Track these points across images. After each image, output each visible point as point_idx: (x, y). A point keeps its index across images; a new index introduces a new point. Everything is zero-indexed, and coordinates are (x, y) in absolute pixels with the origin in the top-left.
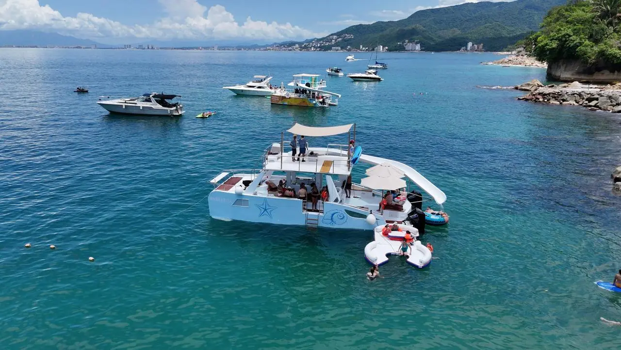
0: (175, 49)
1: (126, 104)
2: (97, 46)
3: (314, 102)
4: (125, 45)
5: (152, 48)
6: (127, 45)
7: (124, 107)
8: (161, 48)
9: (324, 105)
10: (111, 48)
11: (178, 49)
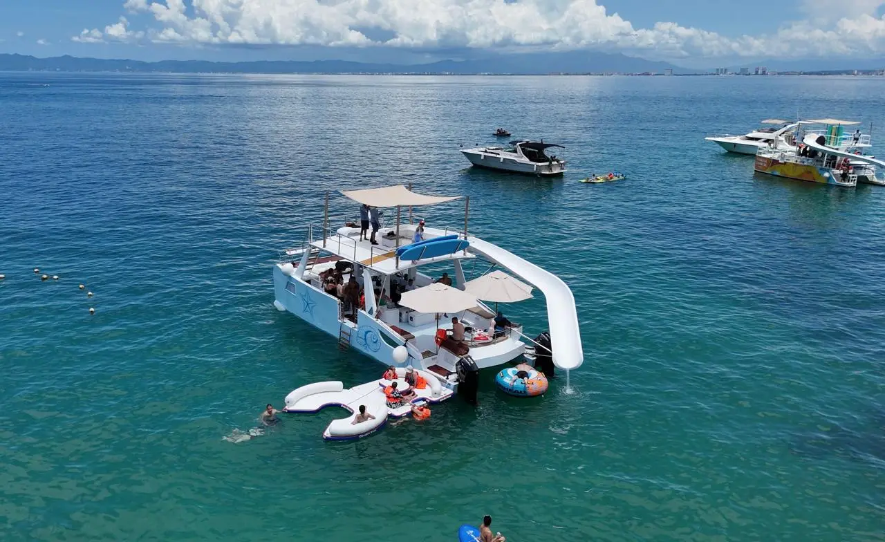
0: (805, 74)
1: (486, 154)
2: (674, 72)
3: (827, 175)
4: (718, 70)
5: (764, 73)
6: (722, 70)
7: (482, 158)
8: (779, 74)
9: (845, 181)
10: (696, 75)
11: (811, 74)
